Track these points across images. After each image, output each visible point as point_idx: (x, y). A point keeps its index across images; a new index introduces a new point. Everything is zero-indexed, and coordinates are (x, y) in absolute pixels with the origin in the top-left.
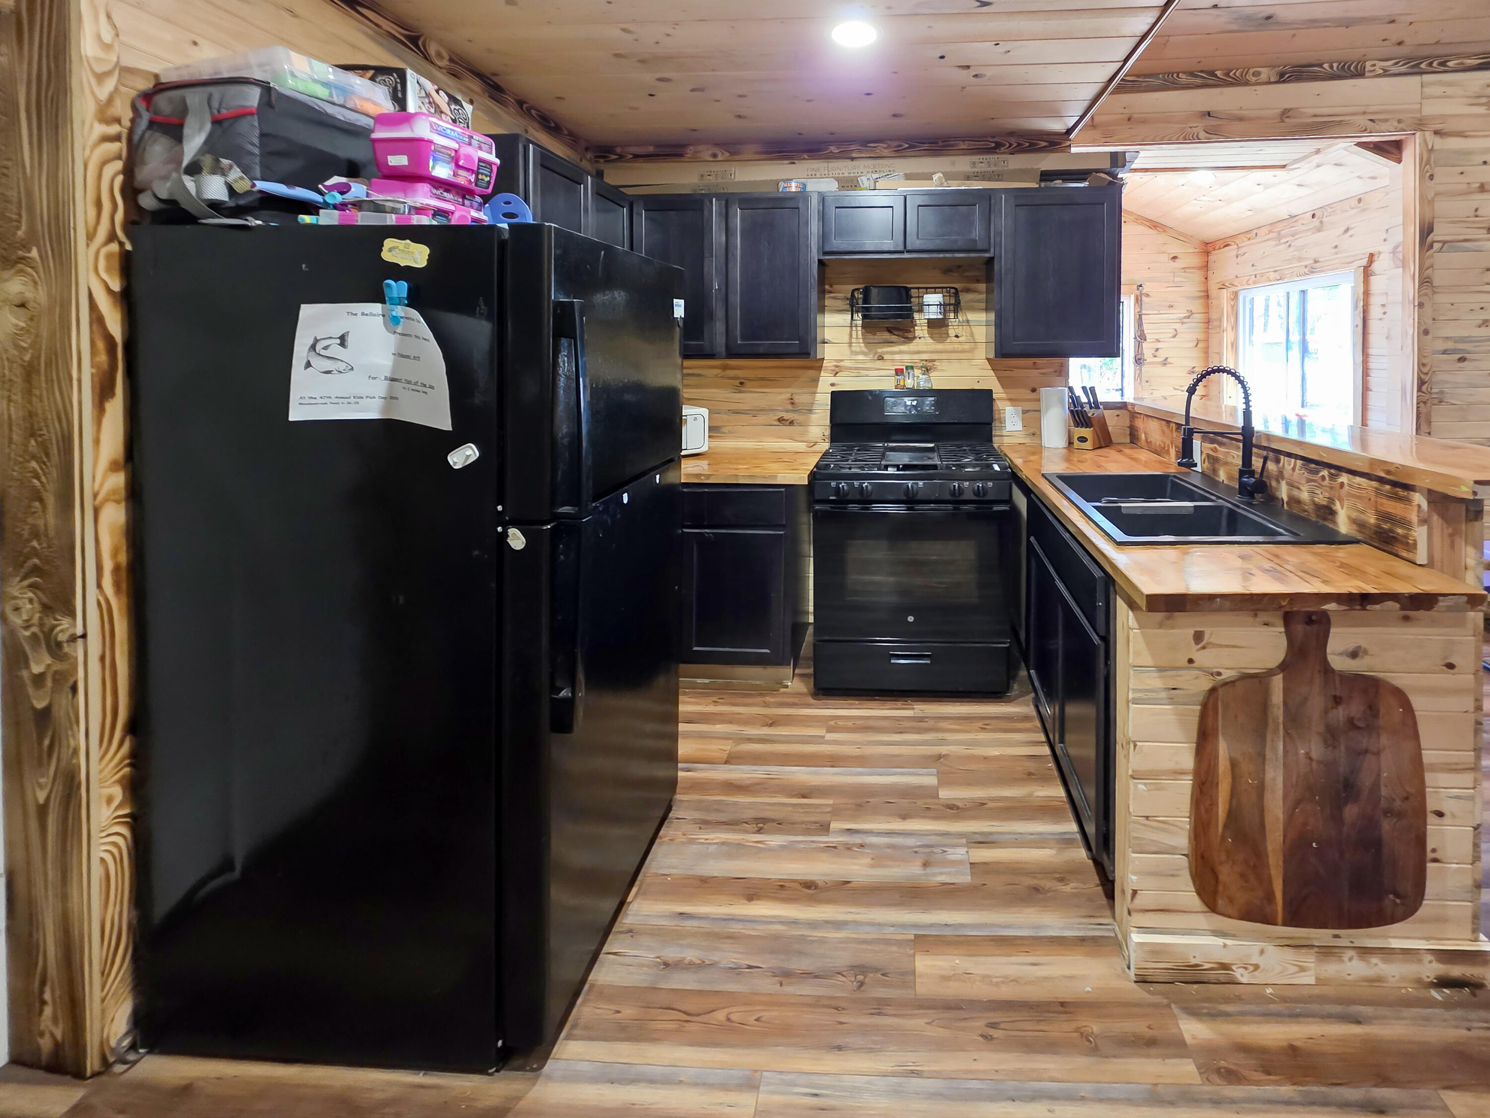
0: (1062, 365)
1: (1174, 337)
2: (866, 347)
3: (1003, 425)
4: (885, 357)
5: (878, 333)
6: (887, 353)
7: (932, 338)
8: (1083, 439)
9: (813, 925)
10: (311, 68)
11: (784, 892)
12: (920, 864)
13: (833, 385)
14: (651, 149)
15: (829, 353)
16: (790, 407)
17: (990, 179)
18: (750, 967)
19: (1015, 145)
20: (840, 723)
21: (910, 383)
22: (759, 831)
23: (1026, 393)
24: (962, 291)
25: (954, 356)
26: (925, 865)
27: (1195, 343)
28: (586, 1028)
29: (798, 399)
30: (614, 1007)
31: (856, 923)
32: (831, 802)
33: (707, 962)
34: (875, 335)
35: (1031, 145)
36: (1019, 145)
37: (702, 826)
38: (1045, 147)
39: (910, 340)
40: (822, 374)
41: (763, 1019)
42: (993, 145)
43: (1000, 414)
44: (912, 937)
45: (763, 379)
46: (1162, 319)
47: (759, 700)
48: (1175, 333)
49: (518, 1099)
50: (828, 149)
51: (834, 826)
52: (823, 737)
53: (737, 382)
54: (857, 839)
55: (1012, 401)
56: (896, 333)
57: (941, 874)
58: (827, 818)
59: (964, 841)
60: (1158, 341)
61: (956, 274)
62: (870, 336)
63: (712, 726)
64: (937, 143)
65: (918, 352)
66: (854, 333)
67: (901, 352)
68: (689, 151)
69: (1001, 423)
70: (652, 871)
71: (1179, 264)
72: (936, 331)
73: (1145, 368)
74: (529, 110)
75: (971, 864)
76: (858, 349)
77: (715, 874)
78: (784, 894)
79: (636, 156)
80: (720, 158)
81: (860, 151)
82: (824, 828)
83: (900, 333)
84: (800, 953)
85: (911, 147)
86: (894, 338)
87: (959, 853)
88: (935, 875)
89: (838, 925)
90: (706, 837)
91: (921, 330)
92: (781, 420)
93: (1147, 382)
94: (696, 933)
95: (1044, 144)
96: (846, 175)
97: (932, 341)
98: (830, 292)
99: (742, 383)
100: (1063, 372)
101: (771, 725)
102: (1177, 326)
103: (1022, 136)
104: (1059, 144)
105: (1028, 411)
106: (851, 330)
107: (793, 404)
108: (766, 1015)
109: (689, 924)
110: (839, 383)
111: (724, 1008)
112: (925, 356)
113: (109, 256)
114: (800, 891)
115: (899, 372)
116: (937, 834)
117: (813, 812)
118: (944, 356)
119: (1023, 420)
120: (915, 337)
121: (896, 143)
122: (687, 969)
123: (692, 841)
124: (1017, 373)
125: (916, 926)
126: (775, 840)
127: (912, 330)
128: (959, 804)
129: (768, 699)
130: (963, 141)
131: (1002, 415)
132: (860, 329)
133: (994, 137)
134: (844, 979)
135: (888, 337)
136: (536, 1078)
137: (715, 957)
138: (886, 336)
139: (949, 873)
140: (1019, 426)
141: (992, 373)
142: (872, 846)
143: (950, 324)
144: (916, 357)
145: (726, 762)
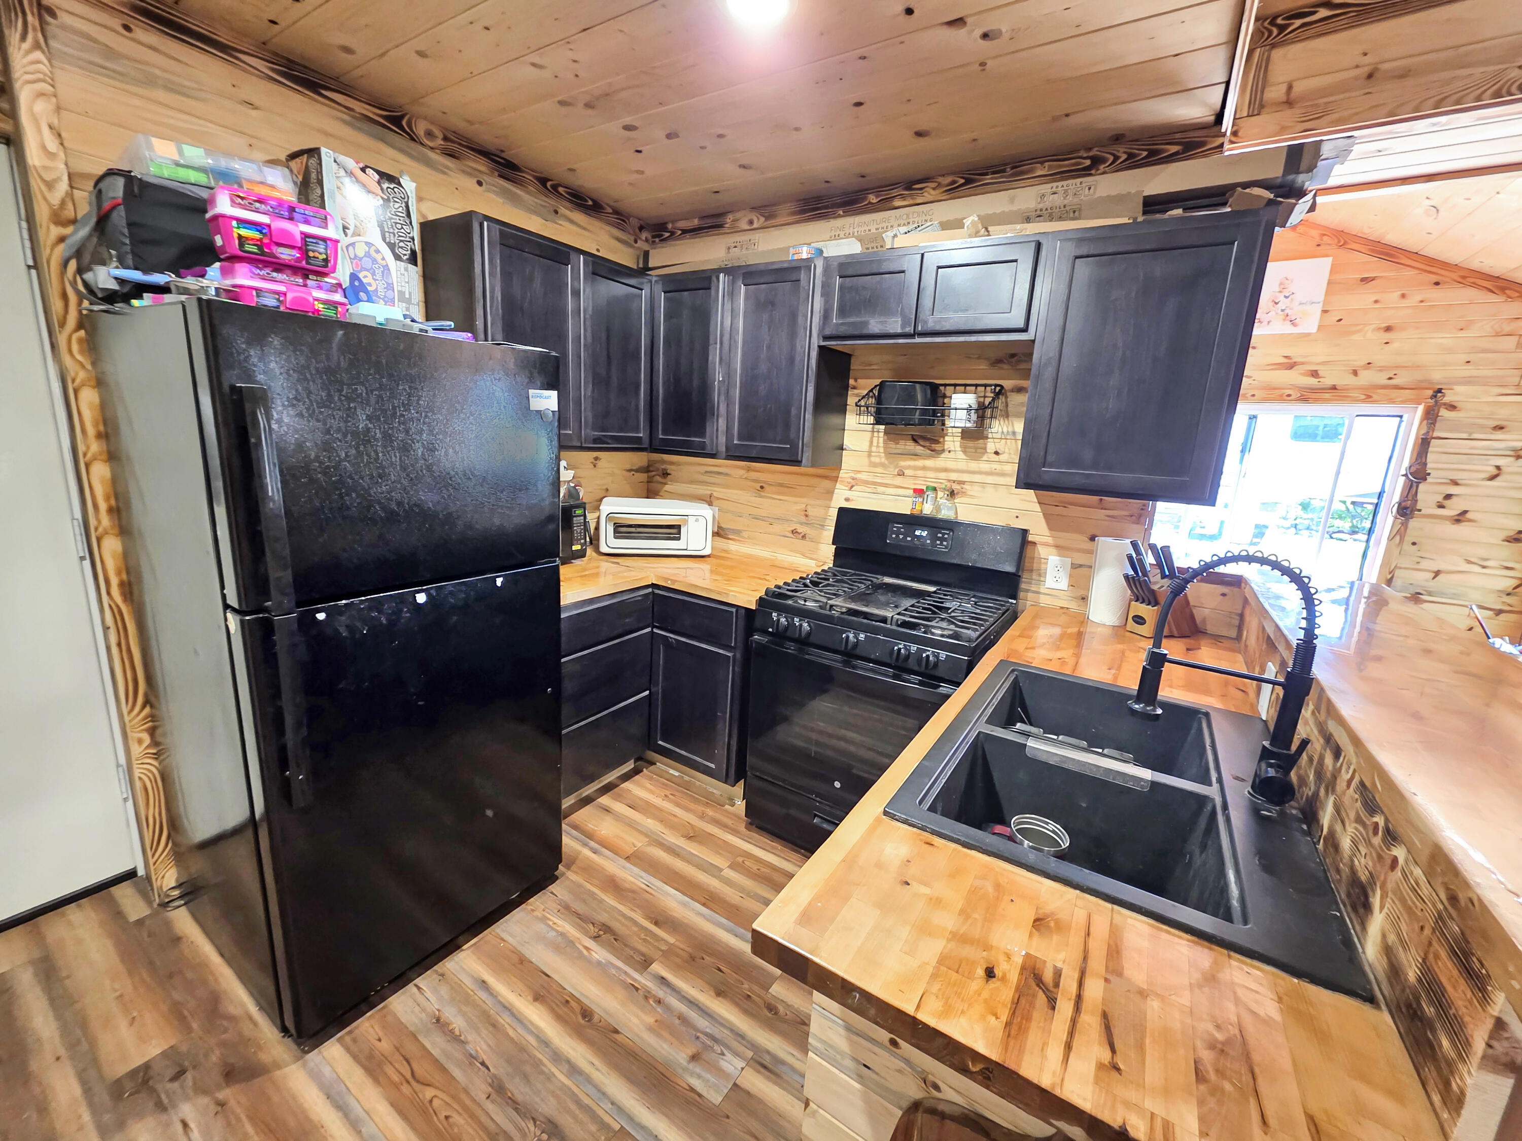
0: (1144, 508)
1: (1492, 478)
2: (887, 458)
3: (1042, 579)
4: (907, 472)
5: (902, 442)
6: (909, 467)
7: (965, 452)
8: (1140, 620)
9: (557, 1057)
10: (181, 152)
11: (565, 1009)
12: (690, 1054)
13: (847, 500)
14: (696, 222)
15: (849, 461)
16: (803, 519)
17: (1061, 219)
18: (483, 1064)
19: (1124, 157)
20: (748, 863)
21: (928, 509)
22: (596, 938)
23: (1081, 541)
24: (1012, 391)
25: (990, 479)
26: (694, 1058)
28: (355, 1041)
29: (811, 511)
30: (381, 1034)
31: (589, 1080)
32: (671, 940)
33: (462, 1038)
34: (898, 443)
35: (1152, 153)
36: (1131, 156)
37: (562, 910)
38: (1177, 153)
39: (937, 453)
40: (838, 485)
41: (451, 1120)
42: (1088, 162)
43: (1040, 563)
44: (617, 1127)
45: (781, 485)
46: (1472, 448)
47: (700, 808)
48: (1496, 472)
49: (279, 1067)
50: (865, 198)
51: (657, 968)
52: (721, 870)
53: (758, 486)
54: (660, 992)
55: (1060, 548)
56: (922, 443)
57: (699, 1077)
58: (656, 955)
59: (750, 1054)
60: (1455, 483)
61: (1006, 366)
62: (892, 445)
63: (645, 818)
64: (1004, 171)
65: (946, 470)
66: (875, 440)
67: (924, 468)
68: (728, 221)
69: (1040, 575)
70: (498, 931)
72: (971, 444)
73: (1413, 523)
74: (555, 187)
75: (735, 1084)
76: (877, 460)
77: (533, 960)
78: (563, 1010)
79: (684, 232)
80: (755, 225)
81: (903, 197)
82: (645, 964)
83: (927, 444)
84: (526, 1078)
85: (968, 181)
86: (919, 449)
87: (732, 1064)
88: (692, 1074)
89: (573, 1070)
90: (556, 920)
91: (952, 442)
92: (794, 532)
93: (1414, 544)
94: (478, 1006)
95: (1174, 149)
96: (873, 231)
97: (965, 457)
98: (854, 388)
99: (762, 487)
100: (1144, 519)
101: (690, 838)
102: (1502, 462)
103: (1137, 140)
104: (1202, 144)
105: (1081, 566)
106: (872, 437)
107: (806, 516)
108: (457, 1119)
109: (483, 995)
110: (854, 498)
111: (436, 1088)
112: (954, 476)
113: (80, 341)
114: (576, 1016)
115: (919, 492)
116: (732, 1030)
117: (650, 943)
118: (977, 478)
119: (1071, 576)
120: (943, 450)
121: (949, 179)
122: (445, 1034)
123: (544, 919)
124: (1073, 511)
125: (631, 1119)
126: (600, 954)
127: (941, 440)
128: (781, 1009)
129: (710, 812)
130: (1042, 163)
131: (1043, 566)
132: (882, 434)
133: (1090, 149)
134: (532, 1128)
135: (912, 448)
136: (298, 1059)
137: (470, 1036)
138: (910, 446)
139: (706, 1081)
140: (1063, 584)
141: (1037, 507)
142: (668, 1008)
143: (990, 435)
144: (943, 475)
145: (627, 858)
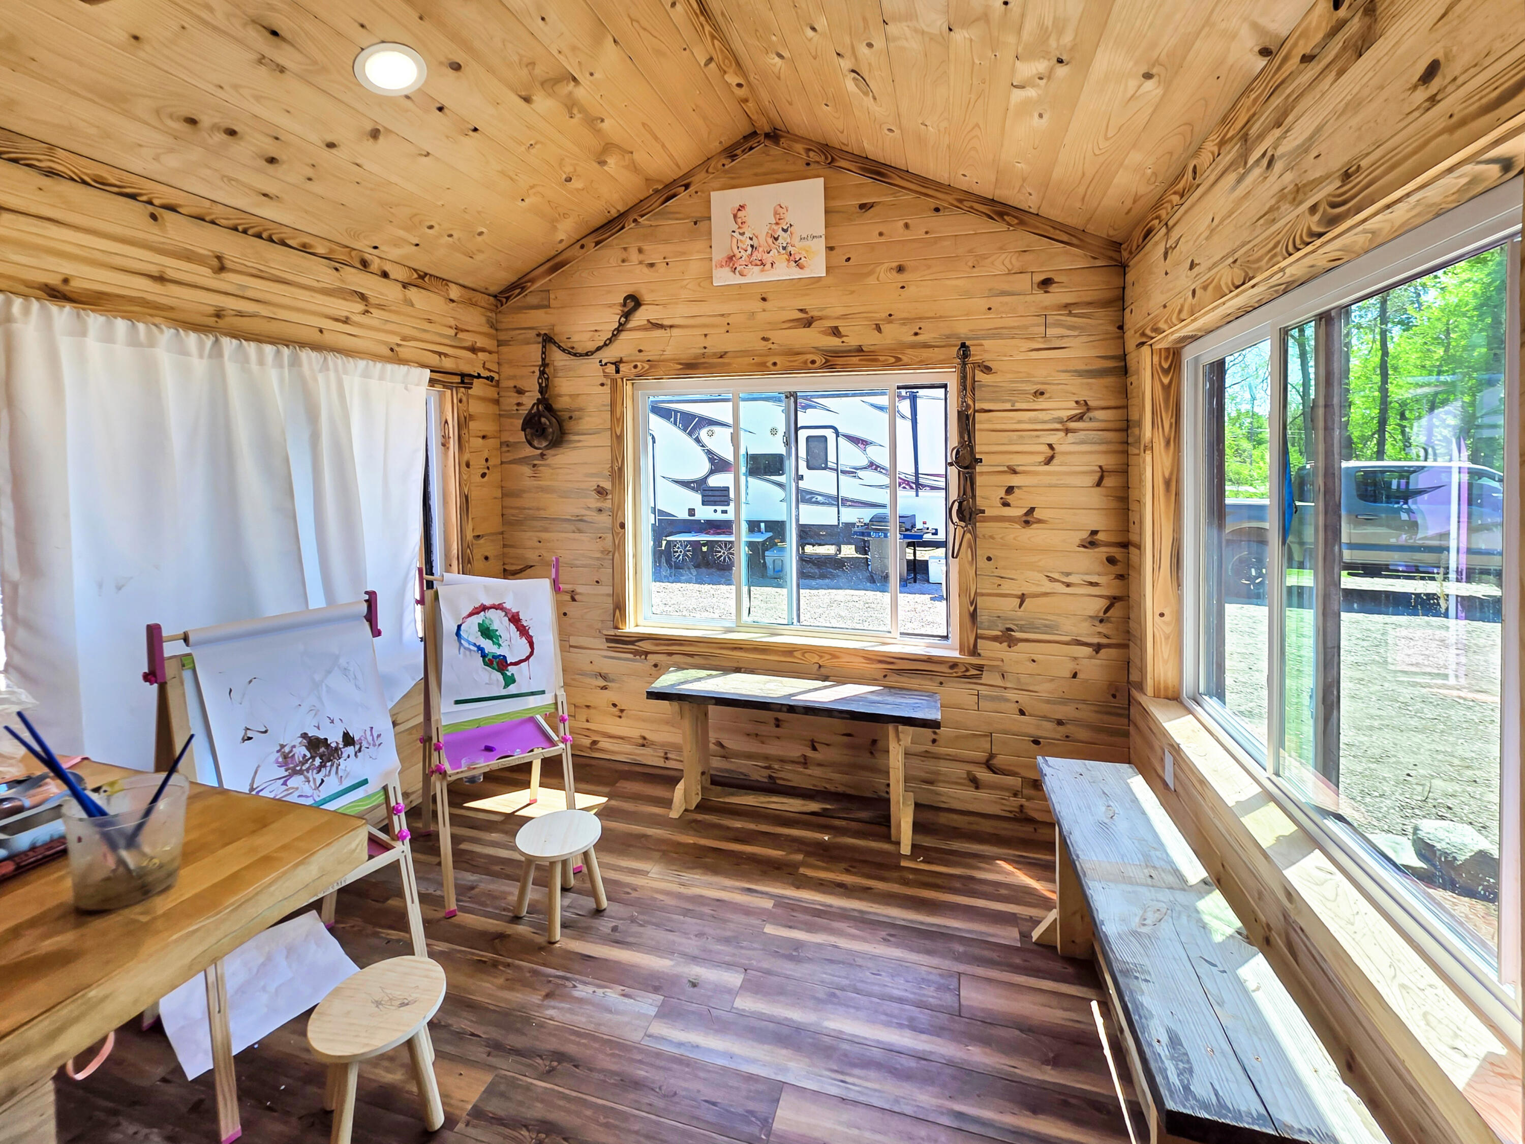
27: (1096, 477)
46: (1020, 422)
48: (1050, 453)
60: (1014, 470)
71: (1057, 296)
73: (980, 530)
93: (989, 559)
102: (1053, 438)
